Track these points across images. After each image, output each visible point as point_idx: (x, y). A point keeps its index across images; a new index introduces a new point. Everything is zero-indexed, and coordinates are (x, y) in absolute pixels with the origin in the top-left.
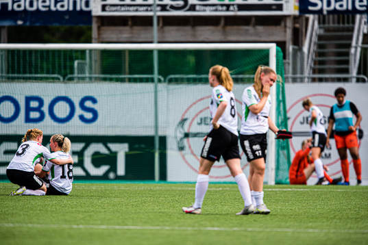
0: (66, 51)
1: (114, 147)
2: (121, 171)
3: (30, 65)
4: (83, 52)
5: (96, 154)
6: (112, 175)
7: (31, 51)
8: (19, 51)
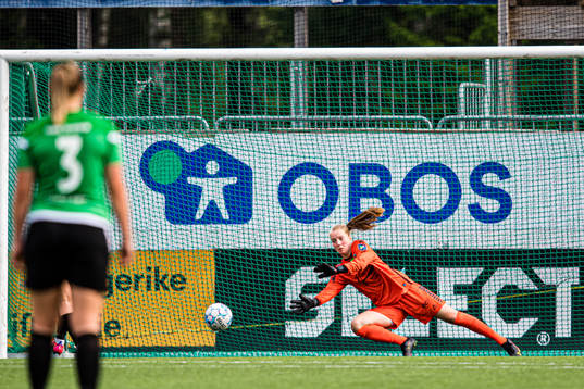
0: (438, 63)
1: (547, 275)
2: (563, 328)
3: (361, 95)
4: (478, 63)
5: (508, 289)
6: (543, 339)
7: (360, 63)
8: (334, 62)
